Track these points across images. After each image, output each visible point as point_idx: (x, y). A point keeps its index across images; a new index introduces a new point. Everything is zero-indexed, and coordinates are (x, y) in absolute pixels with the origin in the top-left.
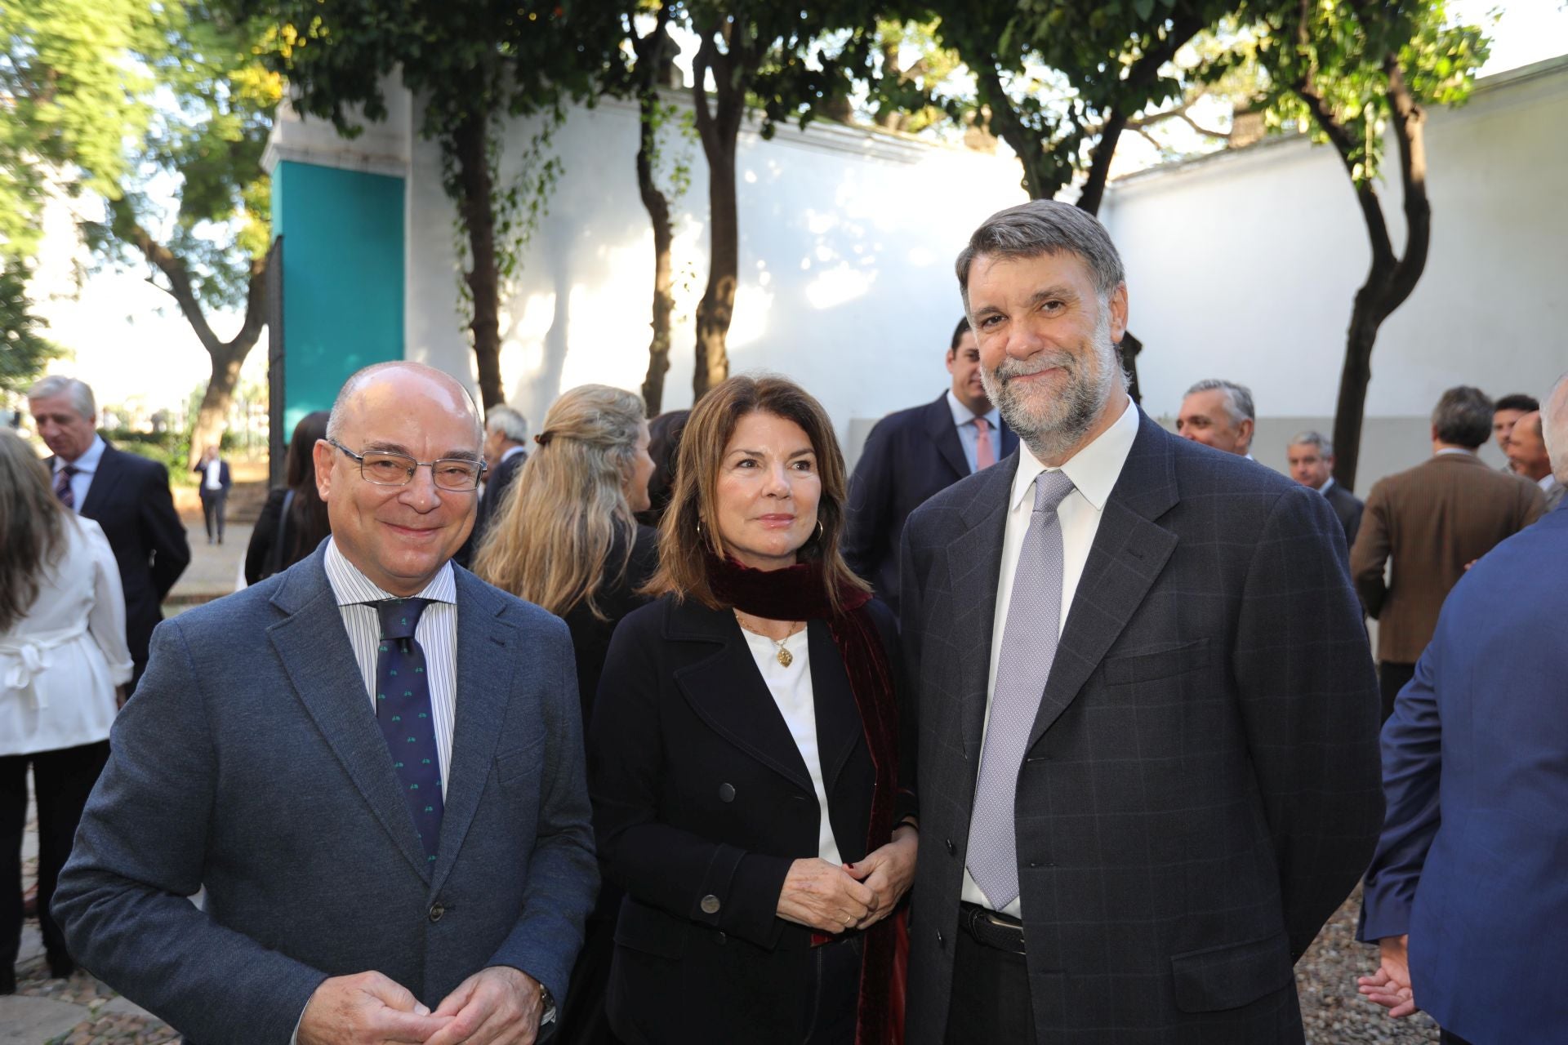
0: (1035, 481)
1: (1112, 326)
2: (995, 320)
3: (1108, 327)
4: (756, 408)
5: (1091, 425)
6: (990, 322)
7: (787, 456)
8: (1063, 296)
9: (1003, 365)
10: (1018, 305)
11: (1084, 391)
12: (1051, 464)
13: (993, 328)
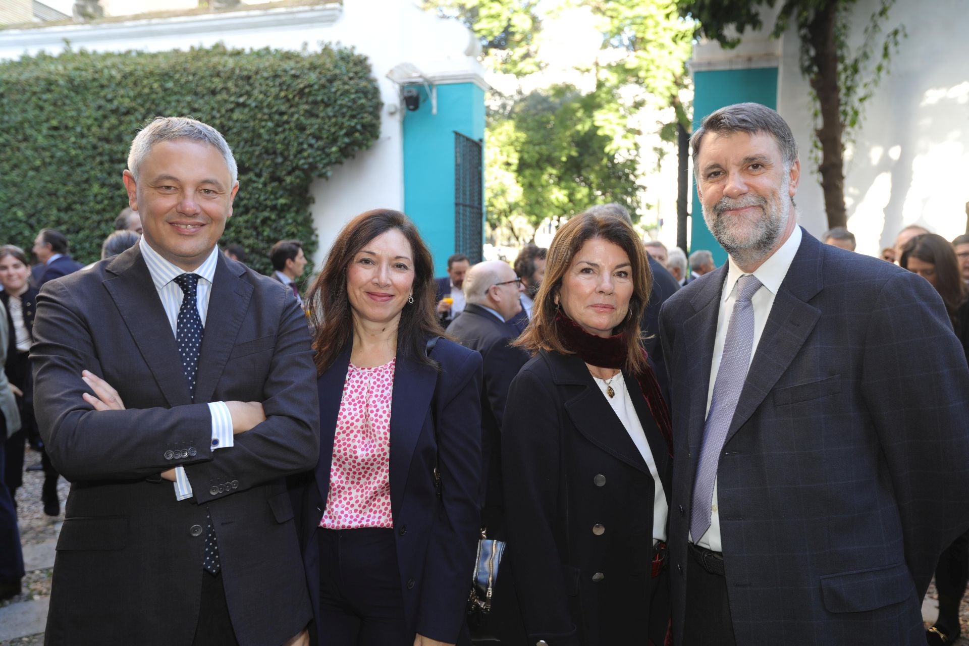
0: (737, 282)
1: (790, 185)
2: (716, 174)
3: (788, 185)
4: (596, 235)
5: (774, 246)
6: (713, 175)
7: (614, 267)
8: (763, 161)
9: (720, 202)
10: (734, 164)
11: (771, 223)
12: (746, 271)
13: (715, 179)
